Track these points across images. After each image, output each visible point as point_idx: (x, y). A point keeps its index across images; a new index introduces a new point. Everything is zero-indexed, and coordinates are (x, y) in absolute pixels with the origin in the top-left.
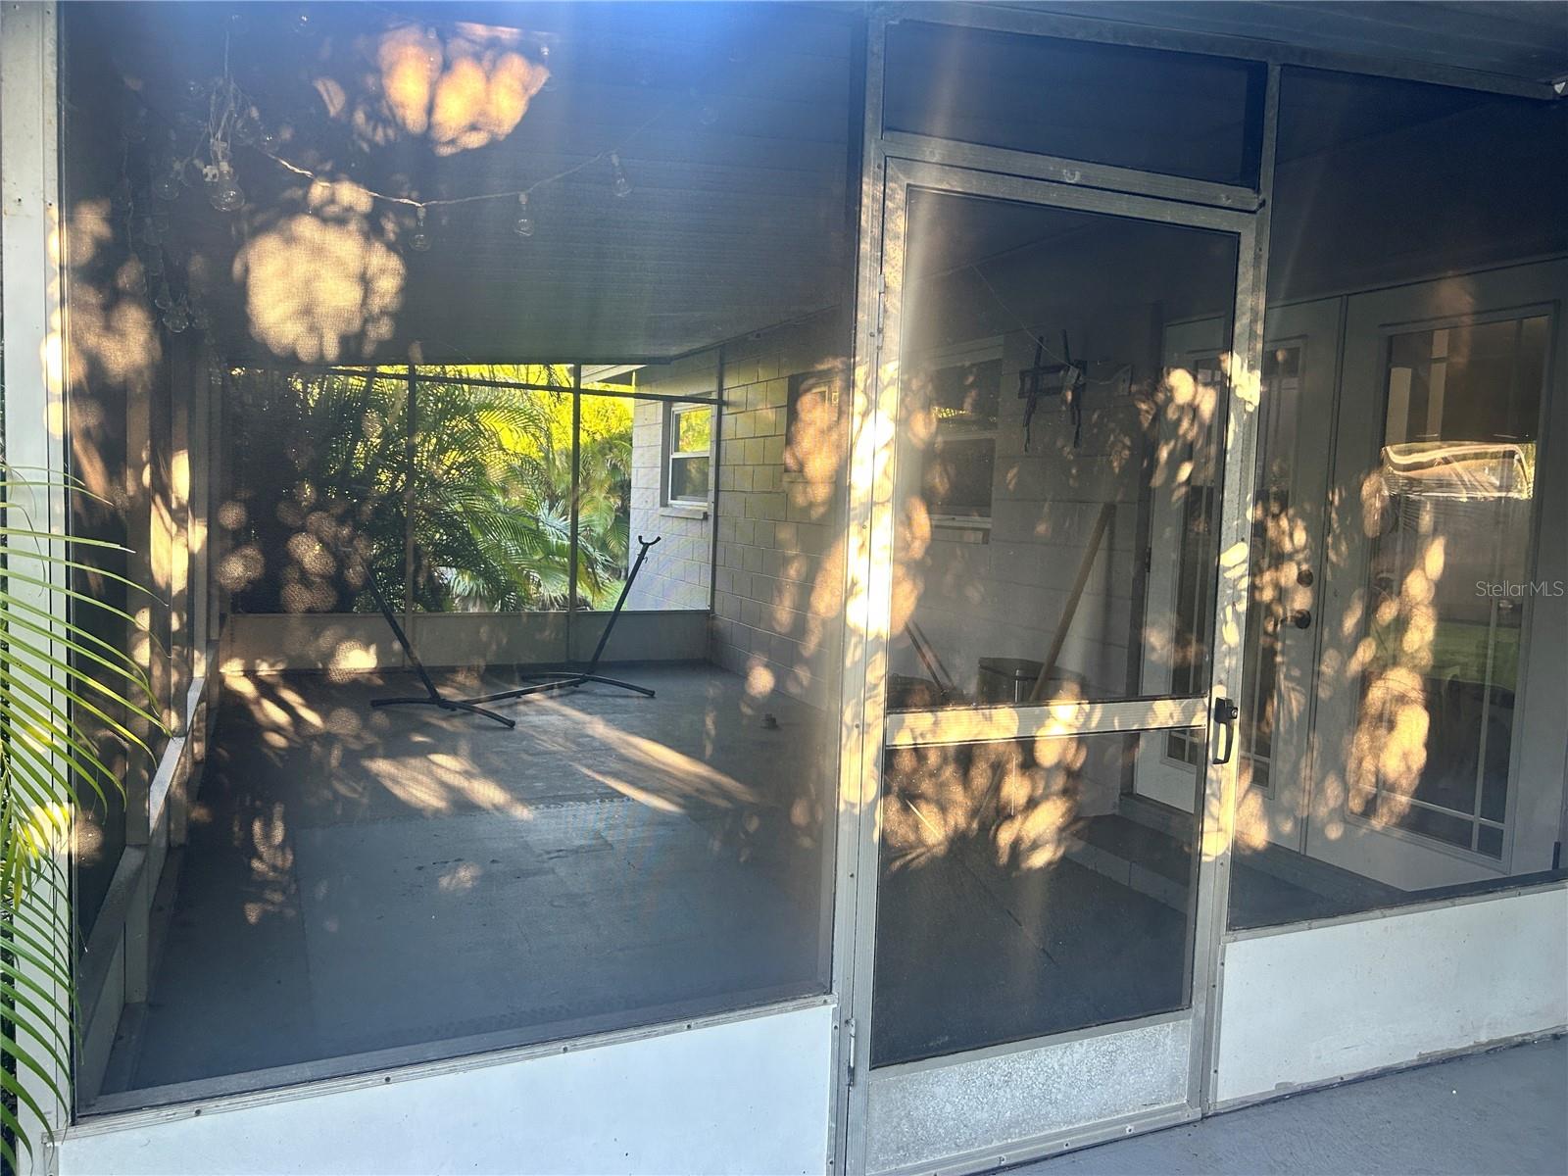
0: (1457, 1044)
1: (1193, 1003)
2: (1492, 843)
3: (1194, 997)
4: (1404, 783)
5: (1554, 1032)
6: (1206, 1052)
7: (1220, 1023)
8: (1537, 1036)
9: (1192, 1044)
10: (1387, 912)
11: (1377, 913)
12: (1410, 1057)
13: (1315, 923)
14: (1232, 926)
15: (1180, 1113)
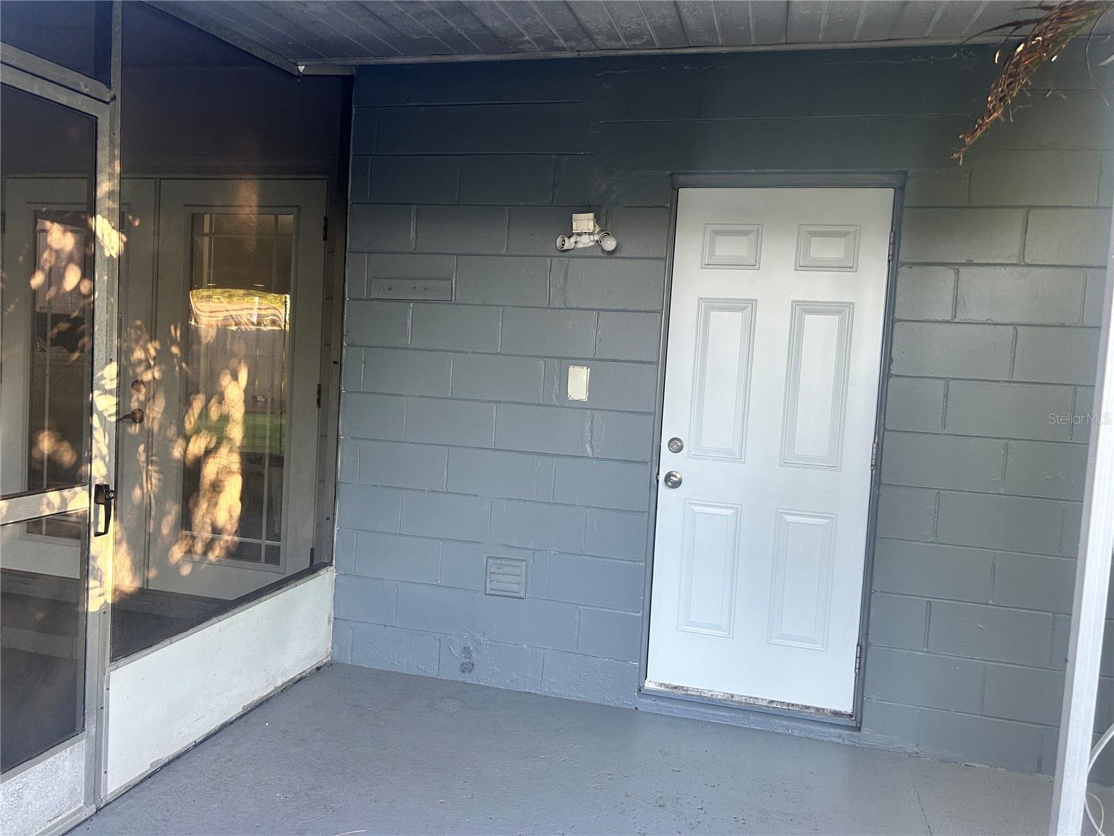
0: (263, 693)
1: (86, 727)
2: (273, 556)
3: (86, 722)
4: (229, 527)
5: (316, 666)
6: (97, 761)
7: (108, 735)
8: (308, 671)
9: (86, 760)
10: (220, 617)
11: (215, 619)
12: (238, 710)
13: (174, 638)
14: (113, 659)
15: (78, 815)
